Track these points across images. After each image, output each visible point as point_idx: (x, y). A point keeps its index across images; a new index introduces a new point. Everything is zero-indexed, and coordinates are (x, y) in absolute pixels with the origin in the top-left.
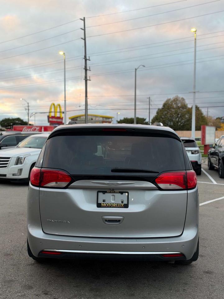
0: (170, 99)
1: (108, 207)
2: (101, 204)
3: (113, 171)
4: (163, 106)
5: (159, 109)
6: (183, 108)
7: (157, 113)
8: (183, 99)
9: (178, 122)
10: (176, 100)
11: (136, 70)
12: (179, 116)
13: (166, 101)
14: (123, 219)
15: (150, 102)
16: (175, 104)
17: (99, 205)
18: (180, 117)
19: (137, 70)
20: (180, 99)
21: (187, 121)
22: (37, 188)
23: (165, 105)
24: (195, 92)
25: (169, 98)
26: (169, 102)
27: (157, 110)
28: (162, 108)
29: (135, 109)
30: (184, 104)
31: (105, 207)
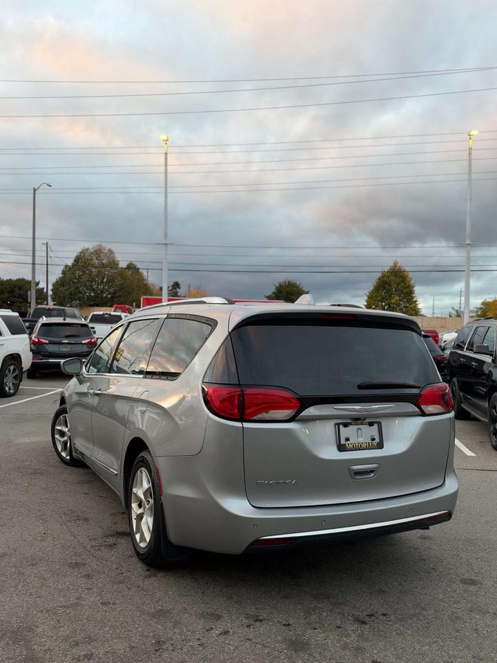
0: (88, 249)
1: (356, 450)
2: (345, 444)
3: (360, 387)
4: (75, 261)
5: (66, 266)
6: (111, 268)
7: (64, 273)
8: (111, 251)
9: (102, 292)
10: (98, 252)
11: (35, 190)
12: (105, 280)
13: (81, 253)
14: (377, 468)
15: (49, 252)
16: (96, 259)
17: (341, 448)
18: (107, 282)
19: (37, 192)
20: (105, 251)
21: (119, 290)
22: (238, 424)
23: (77, 260)
24: (166, 244)
25: (86, 247)
26: (87, 254)
27: (63, 267)
28: (73, 265)
29: (34, 264)
30: (114, 260)
31: (352, 450)
